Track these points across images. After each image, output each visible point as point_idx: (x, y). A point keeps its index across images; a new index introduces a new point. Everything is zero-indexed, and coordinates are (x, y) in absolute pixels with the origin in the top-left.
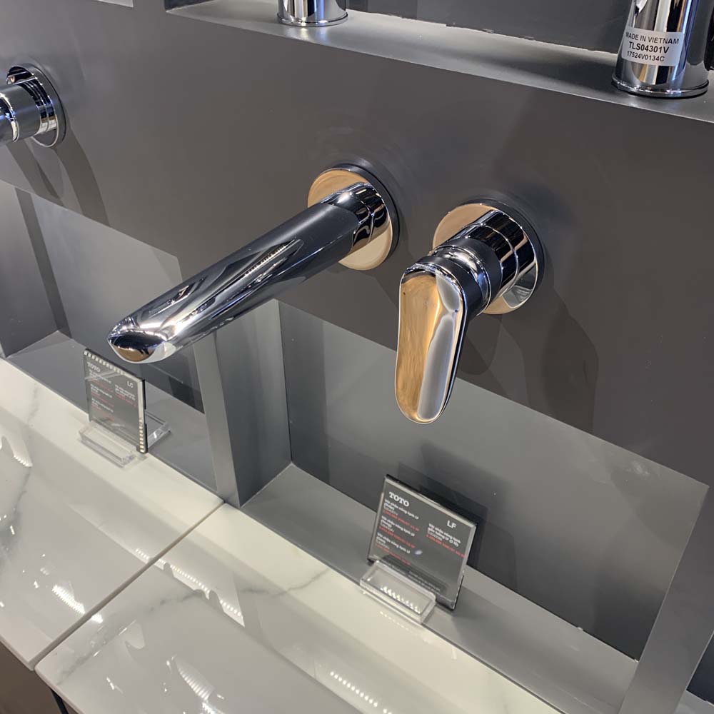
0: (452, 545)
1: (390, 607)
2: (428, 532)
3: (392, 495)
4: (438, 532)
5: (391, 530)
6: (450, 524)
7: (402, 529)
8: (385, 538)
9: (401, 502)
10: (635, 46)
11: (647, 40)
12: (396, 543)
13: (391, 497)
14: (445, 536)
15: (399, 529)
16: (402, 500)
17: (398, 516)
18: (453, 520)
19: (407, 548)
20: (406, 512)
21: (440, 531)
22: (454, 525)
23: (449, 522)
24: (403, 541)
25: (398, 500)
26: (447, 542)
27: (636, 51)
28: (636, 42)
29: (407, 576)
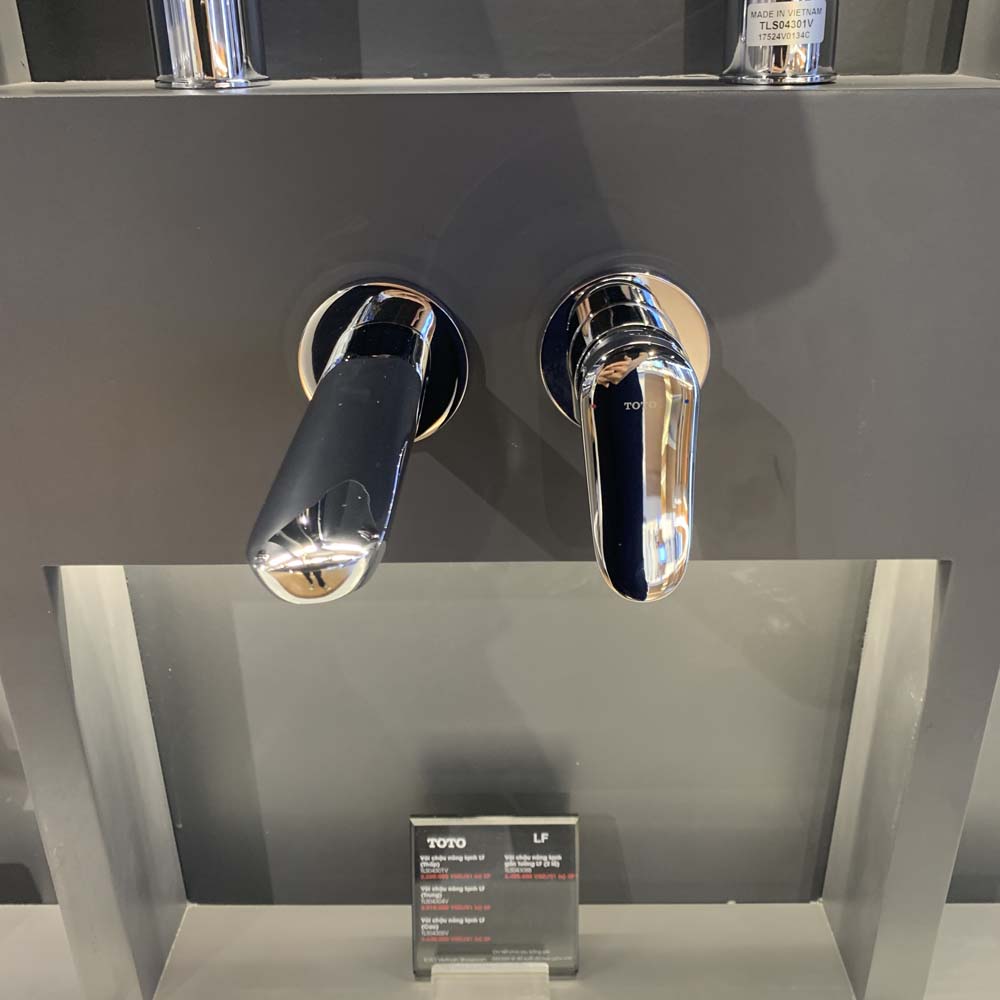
0: (552, 869)
2: (507, 870)
3: (432, 842)
4: (522, 861)
5: (443, 901)
6: (539, 837)
7: (461, 890)
8: (436, 920)
9: (451, 846)
10: (771, 25)
11: (786, 14)
12: (458, 917)
13: (432, 846)
14: (535, 861)
15: (457, 893)
16: (451, 840)
17: (449, 873)
18: (540, 829)
19: (478, 914)
20: (461, 859)
21: (526, 857)
23: (535, 836)
24: (467, 907)
25: (444, 846)
26: (543, 869)
27: (772, 31)
29: (489, 961)
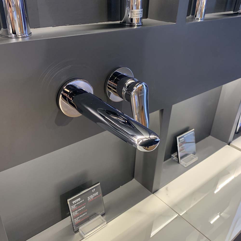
0: (97, 195)
1: (92, 234)
2: (88, 200)
3: (73, 202)
5: (78, 214)
8: (77, 218)
10: (135, 14)
12: (81, 215)
15: (80, 210)
16: (77, 200)
17: (77, 207)
18: (93, 189)
19: (85, 212)
20: (79, 203)
21: (92, 196)
22: (94, 190)
25: (76, 202)
26: (95, 196)
27: (135, 15)
28: (135, 13)
29: (89, 221)
